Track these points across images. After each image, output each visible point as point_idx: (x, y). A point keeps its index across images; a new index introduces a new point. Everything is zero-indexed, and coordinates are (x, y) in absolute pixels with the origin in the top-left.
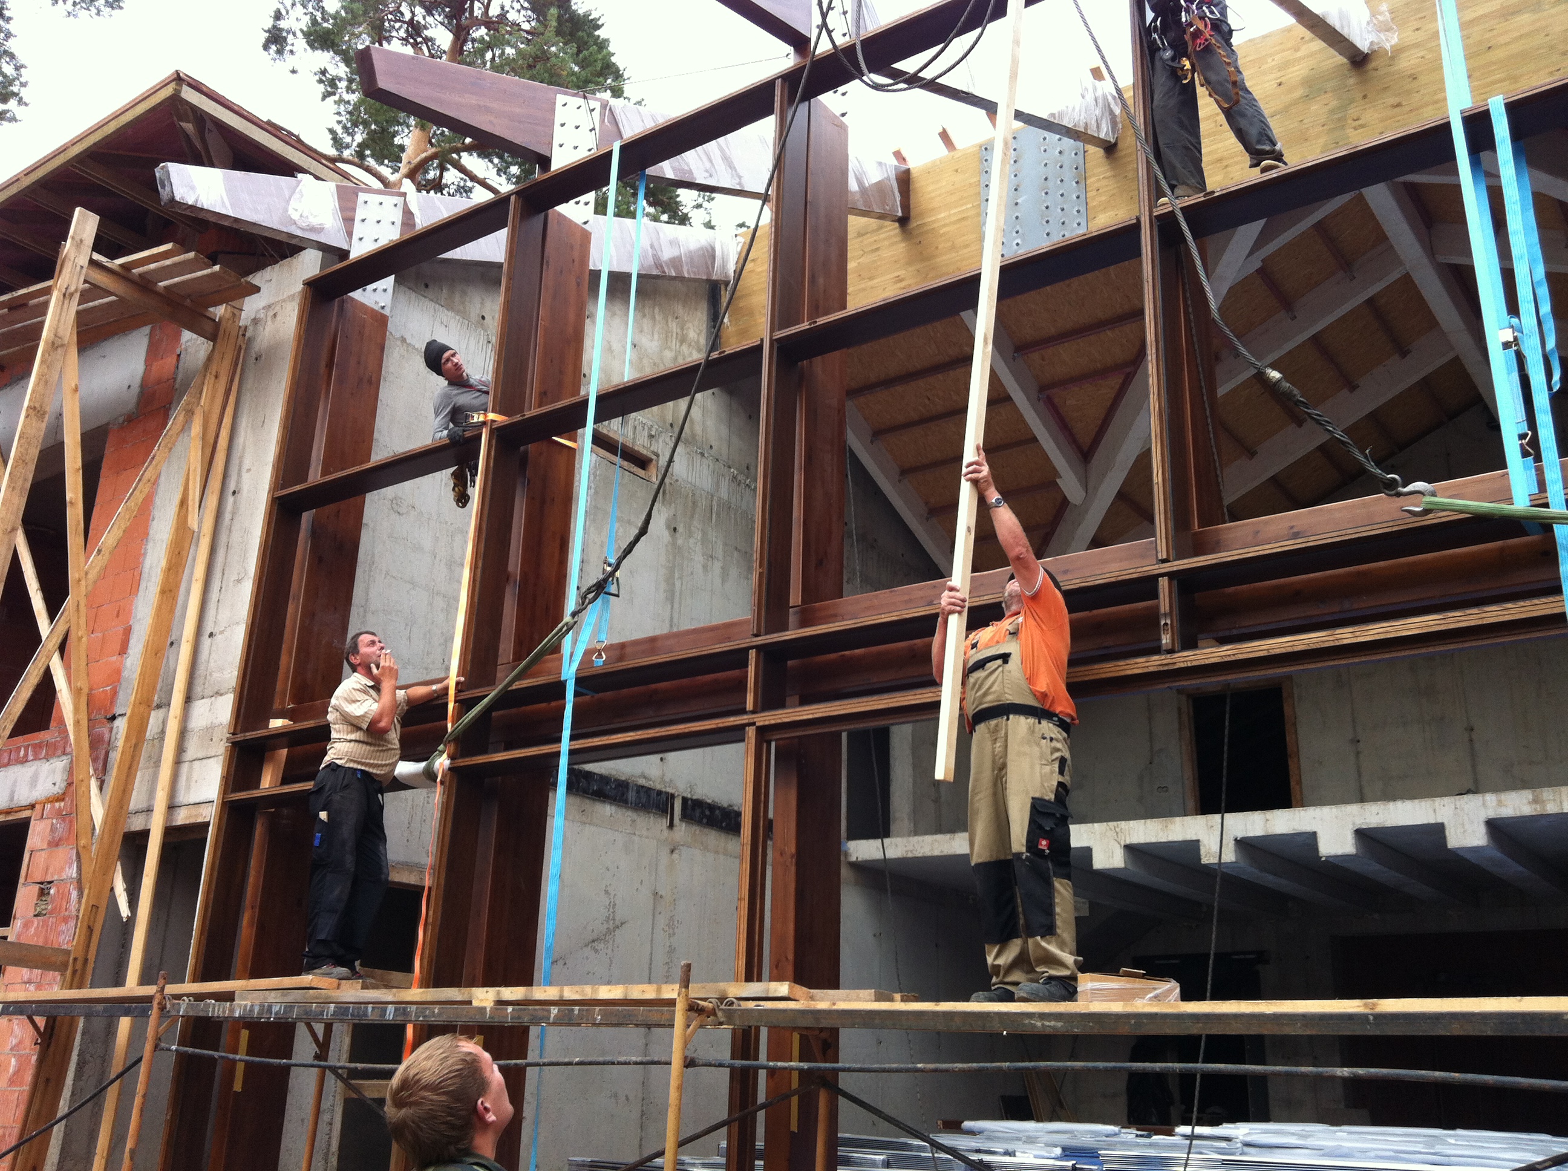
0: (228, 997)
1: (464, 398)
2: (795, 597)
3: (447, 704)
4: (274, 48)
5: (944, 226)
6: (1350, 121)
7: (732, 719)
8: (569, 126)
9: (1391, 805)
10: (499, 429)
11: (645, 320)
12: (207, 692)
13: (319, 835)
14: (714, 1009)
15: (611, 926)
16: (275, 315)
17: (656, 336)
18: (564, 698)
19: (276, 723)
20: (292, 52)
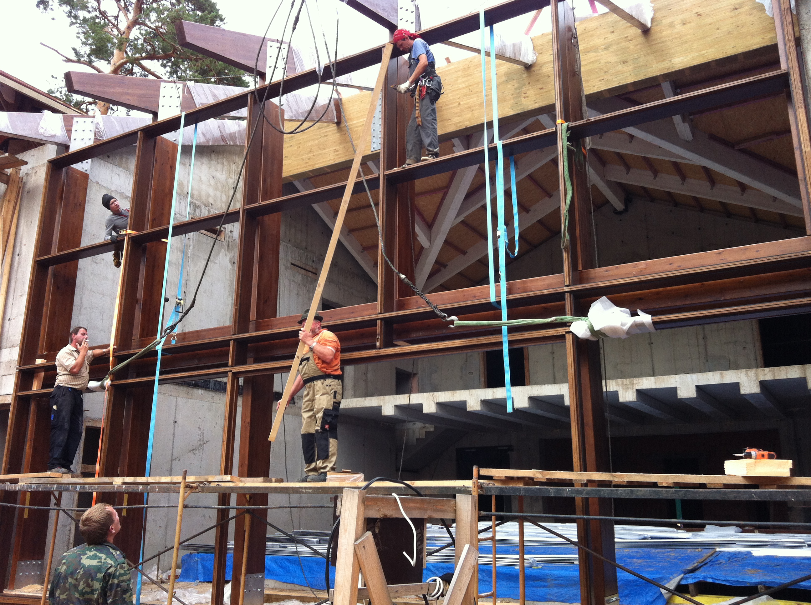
0: (15, 481)
1: (120, 221)
2: (253, 316)
3: (109, 357)
4: (42, 6)
5: (356, 127)
6: (523, 94)
7: (223, 369)
8: (167, 97)
9: (543, 386)
10: (132, 237)
11: (219, 165)
12: (9, 345)
13: (53, 415)
14: (197, 487)
15: (202, 443)
16: (36, 172)
17: (224, 173)
18: (157, 356)
19: (39, 362)
20: (52, 9)
